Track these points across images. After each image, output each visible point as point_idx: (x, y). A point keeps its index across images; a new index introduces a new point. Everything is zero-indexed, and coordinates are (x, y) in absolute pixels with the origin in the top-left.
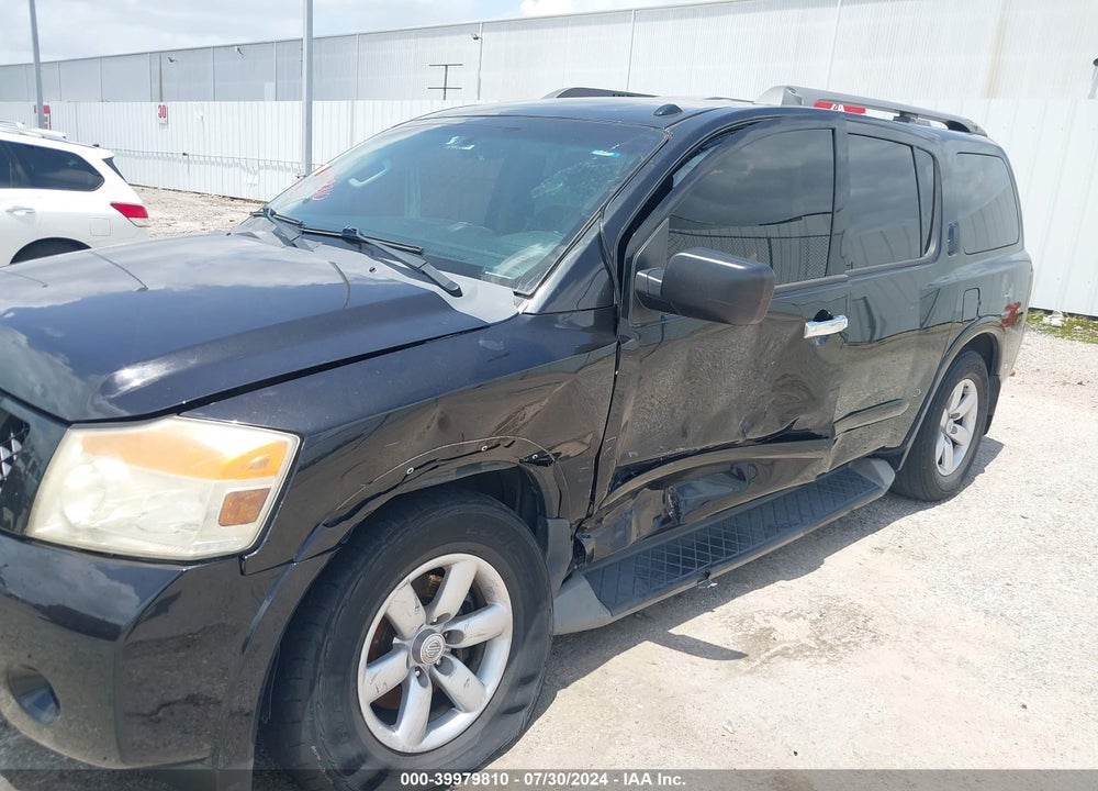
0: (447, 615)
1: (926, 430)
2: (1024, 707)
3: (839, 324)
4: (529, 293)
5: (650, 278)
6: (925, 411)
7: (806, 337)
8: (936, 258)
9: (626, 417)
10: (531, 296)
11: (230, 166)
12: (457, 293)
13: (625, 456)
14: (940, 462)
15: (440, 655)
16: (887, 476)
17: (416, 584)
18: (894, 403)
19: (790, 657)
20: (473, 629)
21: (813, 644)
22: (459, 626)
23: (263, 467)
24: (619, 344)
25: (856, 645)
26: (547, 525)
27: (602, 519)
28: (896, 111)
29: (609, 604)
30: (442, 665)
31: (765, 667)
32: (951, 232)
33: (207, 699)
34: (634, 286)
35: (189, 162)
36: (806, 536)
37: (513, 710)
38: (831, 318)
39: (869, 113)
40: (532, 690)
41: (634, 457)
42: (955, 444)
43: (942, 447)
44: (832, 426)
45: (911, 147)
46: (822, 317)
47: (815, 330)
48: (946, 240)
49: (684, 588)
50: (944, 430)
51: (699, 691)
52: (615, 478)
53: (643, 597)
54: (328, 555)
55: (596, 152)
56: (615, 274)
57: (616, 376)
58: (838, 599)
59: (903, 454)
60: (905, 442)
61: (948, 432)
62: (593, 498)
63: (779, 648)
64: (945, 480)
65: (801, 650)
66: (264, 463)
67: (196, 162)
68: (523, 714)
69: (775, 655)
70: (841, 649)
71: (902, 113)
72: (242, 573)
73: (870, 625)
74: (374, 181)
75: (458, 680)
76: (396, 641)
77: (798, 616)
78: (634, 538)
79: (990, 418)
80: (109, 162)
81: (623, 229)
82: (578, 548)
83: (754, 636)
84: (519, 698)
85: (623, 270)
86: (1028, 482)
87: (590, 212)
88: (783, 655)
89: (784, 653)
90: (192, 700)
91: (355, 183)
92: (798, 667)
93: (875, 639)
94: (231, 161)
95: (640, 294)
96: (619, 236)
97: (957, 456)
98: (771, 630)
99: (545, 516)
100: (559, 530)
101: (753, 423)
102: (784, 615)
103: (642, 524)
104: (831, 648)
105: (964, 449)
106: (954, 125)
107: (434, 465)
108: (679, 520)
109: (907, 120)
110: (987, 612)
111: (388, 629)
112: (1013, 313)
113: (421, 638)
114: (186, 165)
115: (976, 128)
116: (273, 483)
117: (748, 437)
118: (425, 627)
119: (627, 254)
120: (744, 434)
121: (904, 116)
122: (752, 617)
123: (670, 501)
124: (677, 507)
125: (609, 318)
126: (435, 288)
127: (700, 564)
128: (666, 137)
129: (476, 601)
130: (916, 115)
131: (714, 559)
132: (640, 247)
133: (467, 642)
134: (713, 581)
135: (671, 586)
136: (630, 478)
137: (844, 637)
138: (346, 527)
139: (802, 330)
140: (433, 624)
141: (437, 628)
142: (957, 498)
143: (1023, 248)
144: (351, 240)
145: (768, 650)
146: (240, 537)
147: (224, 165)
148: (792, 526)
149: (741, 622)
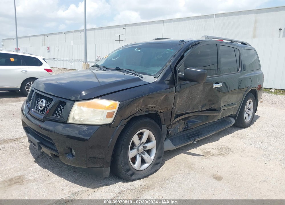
0: (143, 142)
1: (242, 111)
2: (266, 163)
3: (220, 85)
4: (157, 77)
5: (181, 74)
6: (241, 106)
7: (214, 87)
8: (241, 72)
9: (177, 102)
10: (158, 78)
11: (66, 61)
12: (143, 78)
13: (177, 112)
14: (245, 119)
15: (142, 151)
16: (233, 121)
17: (138, 134)
18: (234, 104)
19: (214, 156)
20: (149, 146)
21: (219, 154)
22: (146, 145)
23: (113, 108)
24: (175, 88)
25: (229, 154)
26: (162, 126)
27: (172, 126)
28: (230, 40)
29: (175, 145)
30: (143, 153)
31: (209, 158)
32: (244, 66)
33: (97, 158)
34: (178, 76)
35: (55, 60)
36: (216, 133)
37: (157, 164)
38: (219, 84)
39: (224, 41)
40: (161, 160)
41: (179, 112)
42: (249, 115)
43: (245, 115)
44: (220, 108)
45: (234, 48)
46: (217, 83)
47: (215, 86)
48: (243, 68)
49: (190, 143)
50: (246, 111)
51: (195, 162)
52: (175, 117)
53: (182, 144)
54: (124, 126)
55: (168, 50)
56: (174, 73)
57: (175, 95)
58: (224, 146)
59: (236, 116)
60: (237, 113)
61: (247, 112)
62: (171, 121)
63: (212, 154)
64: (247, 123)
65: (217, 155)
66: (114, 107)
67: (57, 60)
68: (159, 164)
69: (211, 156)
70: (225, 154)
71: (231, 41)
72: (110, 128)
73: (231, 150)
74: (118, 58)
75: (146, 156)
76: (134, 147)
77: (215, 149)
78: (179, 131)
79: (256, 109)
80: (44, 59)
81: (175, 64)
82: (168, 133)
83: (206, 153)
84: (158, 161)
85: (176, 73)
86: (266, 124)
87: (168, 61)
88: (212, 155)
89: (213, 155)
90: (94, 158)
91: (113, 59)
92: (216, 158)
93: (232, 153)
94: (66, 60)
95: (179, 77)
96: (175, 66)
97: (249, 117)
98: (210, 151)
99: (161, 124)
100: (164, 127)
101: (203, 106)
102: (212, 149)
103: (180, 129)
104: (223, 154)
105: (251, 116)
106: (243, 43)
107: (141, 110)
108: (188, 128)
109: (232, 42)
110: (257, 148)
111: (133, 144)
112: (260, 87)
113: (139, 147)
114: (54, 61)
115: (248, 44)
116: (115, 110)
117: (202, 109)
118: (139, 145)
119: (176, 70)
120: (201, 109)
121: (232, 41)
122: (205, 149)
123: (186, 124)
124: (187, 125)
125: (173, 82)
126: (138, 77)
127: (193, 138)
128: (182, 47)
129: (149, 140)
130: (234, 41)
131: (196, 137)
132: (179, 68)
133: (147, 149)
134: (196, 141)
135: (188, 142)
136: (178, 117)
137: (226, 152)
138: (127, 120)
139: (213, 86)
140: (141, 144)
141: (142, 145)
142: (250, 127)
143: (261, 70)
144: (118, 69)
145: (209, 155)
146: (110, 121)
147: (64, 61)
148: (212, 131)
149: (203, 150)
